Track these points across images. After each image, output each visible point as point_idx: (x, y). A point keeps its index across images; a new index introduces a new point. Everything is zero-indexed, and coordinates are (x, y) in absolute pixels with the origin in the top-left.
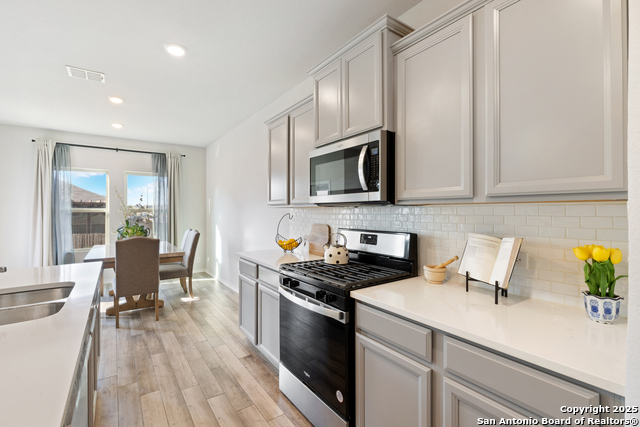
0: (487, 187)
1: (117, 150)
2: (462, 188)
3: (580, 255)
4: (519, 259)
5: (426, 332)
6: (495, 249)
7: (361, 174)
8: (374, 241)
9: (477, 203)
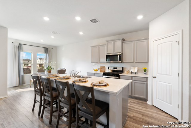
0: (135, 61)
1: (35, 46)
2: (132, 61)
3: (143, 68)
5: (131, 77)
6: (135, 69)
7: (118, 59)
8: (116, 68)
9: (134, 63)
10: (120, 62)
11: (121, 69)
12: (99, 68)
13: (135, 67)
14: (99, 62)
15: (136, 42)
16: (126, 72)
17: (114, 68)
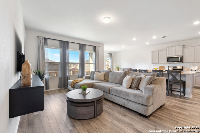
0: (196, 61)
2: (193, 61)
4: (198, 68)
7: (179, 60)
8: (176, 67)
9: (194, 63)
10: (181, 62)
11: (181, 68)
12: (159, 67)
13: (195, 66)
14: (159, 63)
15: (196, 47)
16: (186, 70)
17: (174, 67)
